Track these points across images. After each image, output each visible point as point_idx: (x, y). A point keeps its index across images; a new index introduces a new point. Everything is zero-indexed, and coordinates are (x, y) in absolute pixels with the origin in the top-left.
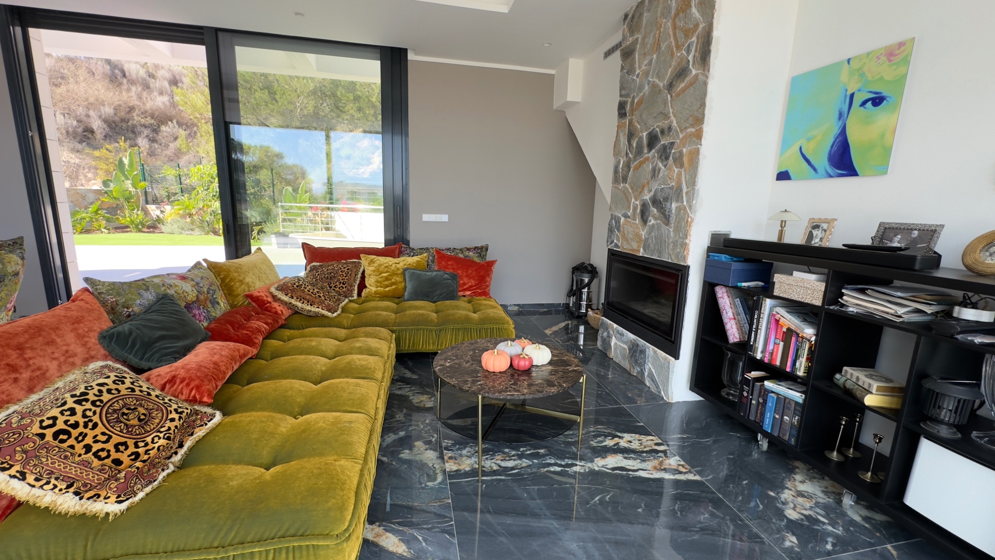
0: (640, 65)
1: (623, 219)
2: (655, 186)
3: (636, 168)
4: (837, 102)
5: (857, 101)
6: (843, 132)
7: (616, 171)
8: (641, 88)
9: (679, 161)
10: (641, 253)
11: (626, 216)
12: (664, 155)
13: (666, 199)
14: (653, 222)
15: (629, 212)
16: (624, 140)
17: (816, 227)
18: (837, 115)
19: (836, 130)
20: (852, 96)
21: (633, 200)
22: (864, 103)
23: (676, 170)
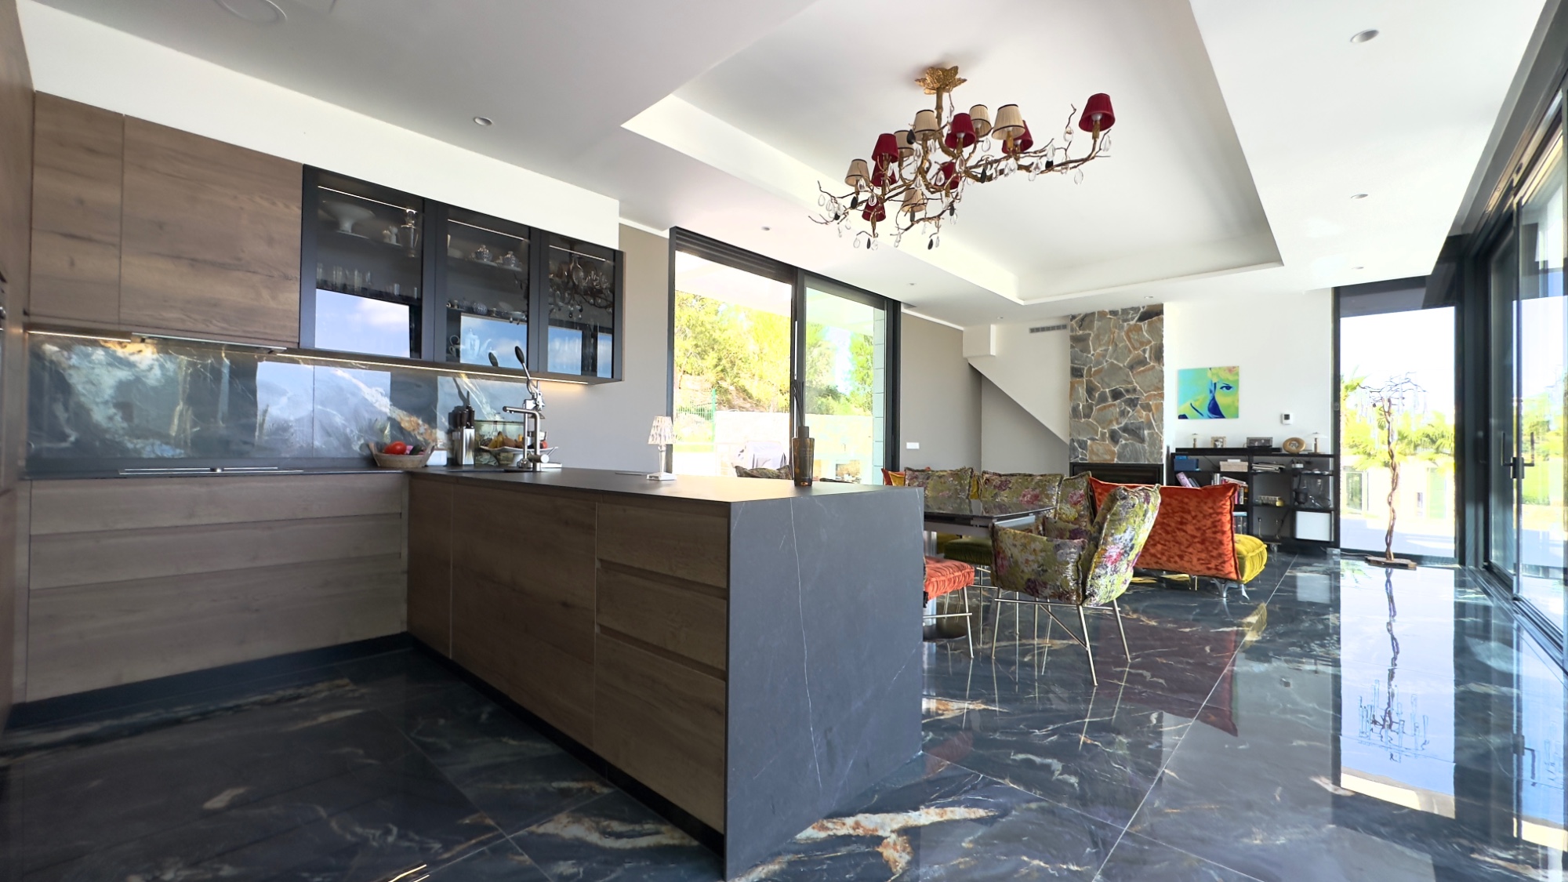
0: (1094, 351)
1: (1089, 442)
2: (1124, 422)
3: (1100, 409)
4: (1209, 386)
5: (1218, 386)
6: (1214, 399)
7: (1075, 411)
8: (1098, 363)
9: (1147, 408)
10: (1116, 461)
11: (1093, 439)
12: (1132, 403)
13: (1139, 428)
14: (1124, 442)
15: (1097, 435)
16: (1082, 392)
17: (1217, 441)
18: (1209, 392)
19: (1209, 398)
20: (1215, 384)
21: (1100, 429)
22: (1222, 388)
23: (1144, 413)
